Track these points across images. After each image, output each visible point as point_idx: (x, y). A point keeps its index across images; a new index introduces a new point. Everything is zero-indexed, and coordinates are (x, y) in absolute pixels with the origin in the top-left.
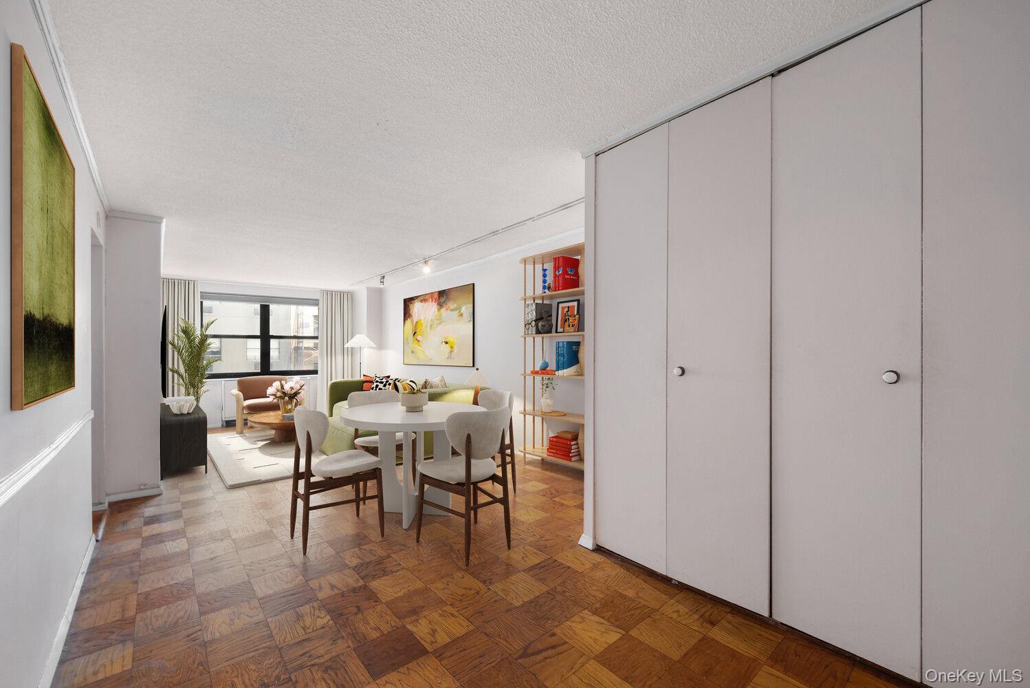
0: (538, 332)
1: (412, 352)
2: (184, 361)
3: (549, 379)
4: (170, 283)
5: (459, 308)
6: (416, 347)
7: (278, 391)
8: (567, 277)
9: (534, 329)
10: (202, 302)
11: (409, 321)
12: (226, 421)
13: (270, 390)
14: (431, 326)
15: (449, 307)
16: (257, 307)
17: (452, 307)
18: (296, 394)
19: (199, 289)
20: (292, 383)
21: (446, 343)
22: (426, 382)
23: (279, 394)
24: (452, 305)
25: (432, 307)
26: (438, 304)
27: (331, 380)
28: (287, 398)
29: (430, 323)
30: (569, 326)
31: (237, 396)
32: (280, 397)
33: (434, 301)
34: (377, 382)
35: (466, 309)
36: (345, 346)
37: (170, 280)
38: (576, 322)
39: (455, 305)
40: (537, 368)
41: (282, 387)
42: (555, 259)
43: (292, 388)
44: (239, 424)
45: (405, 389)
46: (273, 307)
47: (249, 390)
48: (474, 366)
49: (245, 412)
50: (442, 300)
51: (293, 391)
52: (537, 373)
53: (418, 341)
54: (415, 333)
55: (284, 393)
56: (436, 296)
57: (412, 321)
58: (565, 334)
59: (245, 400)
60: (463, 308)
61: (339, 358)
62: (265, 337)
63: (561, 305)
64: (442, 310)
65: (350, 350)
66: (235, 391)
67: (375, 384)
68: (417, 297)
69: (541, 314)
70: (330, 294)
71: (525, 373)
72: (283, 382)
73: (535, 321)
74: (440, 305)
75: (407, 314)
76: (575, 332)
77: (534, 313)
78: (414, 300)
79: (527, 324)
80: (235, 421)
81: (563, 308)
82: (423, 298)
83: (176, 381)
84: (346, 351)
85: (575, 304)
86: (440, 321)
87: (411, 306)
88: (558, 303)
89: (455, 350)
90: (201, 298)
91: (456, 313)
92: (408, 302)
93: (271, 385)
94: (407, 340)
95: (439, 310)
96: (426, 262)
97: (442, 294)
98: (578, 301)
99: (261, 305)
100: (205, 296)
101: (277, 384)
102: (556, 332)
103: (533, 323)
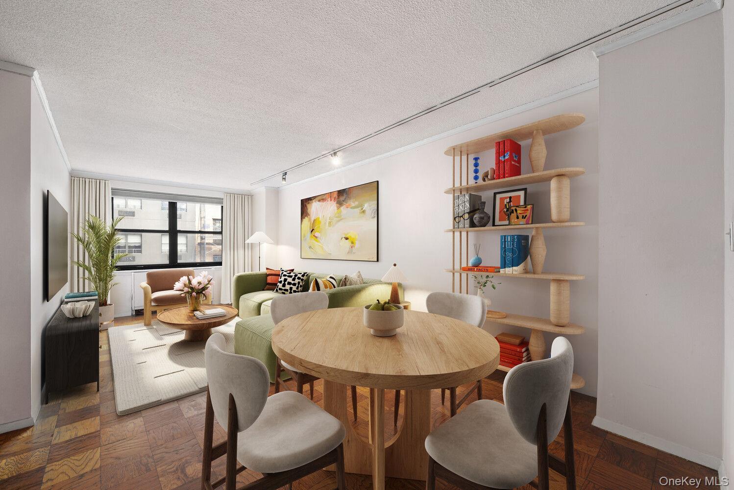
0: (472, 225)
1: (310, 247)
2: (90, 256)
3: (487, 277)
4: (81, 182)
5: (361, 206)
6: (314, 242)
7: (185, 285)
8: (513, 163)
9: (467, 222)
10: (112, 198)
11: (306, 220)
12: (136, 310)
13: (178, 285)
14: (330, 223)
15: (350, 205)
16: (166, 204)
17: (353, 205)
18: (204, 289)
19: (110, 185)
20: (200, 276)
21: (347, 239)
22: (345, 278)
23: (186, 289)
24: (353, 203)
25: (331, 206)
26: (337, 203)
27: (234, 275)
28: (194, 294)
29: (328, 221)
30: (518, 218)
31: (145, 289)
32: (188, 292)
33: (333, 200)
34: (285, 275)
35: (369, 206)
36: (246, 242)
37: (81, 179)
38: (528, 213)
39: (357, 203)
40: (470, 265)
41: (190, 281)
42: (498, 144)
43: (200, 283)
44: (148, 314)
45: (326, 287)
46: (180, 205)
47: (156, 284)
48: (378, 261)
49: (153, 304)
50: (342, 198)
51: (201, 286)
52: (470, 269)
53: (316, 237)
54: (313, 230)
55: (192, 289)
56: (335, 195)
57: (310, 220)
58: (512, 227)
59: (153, 292)
60: (366, 205)
61: (241, 252)
62: (173, 232)
63: (498, 196)
64: (342, 208)
65: (250, 246)
66: (145, 284)
67: (283, 278)
68: (315, 197)
69: (474, 206)
70: (233, 195)
71: (454, 269)
72: (191, 277)
73: (469, 213)
74: (340, 204)
75: (304, 213)
76: (527, 224)
77: (468, 205)
78: (311, 200)
79: (457, 218)
80: (143, 309)
81: (502, 199)
82: (321, 198)
83: (81, 275)
84: (246, 246)
85: (522, 193)
86: (340, 218)
87: (308, 206)
88: (495, 194)
89: (357, 245)
90: (112, 194)
91: (358, 210)
92: (305, 203)
93: (178, 280)
94: (304, 236)
95: (338, 208)
96: (335, 154)
97: (341, 193)
98: (525, 190)
99: (169, 202)
100: (116, 192)
101: (184, 279)
102: (494, 225)
103: (467, 216)
